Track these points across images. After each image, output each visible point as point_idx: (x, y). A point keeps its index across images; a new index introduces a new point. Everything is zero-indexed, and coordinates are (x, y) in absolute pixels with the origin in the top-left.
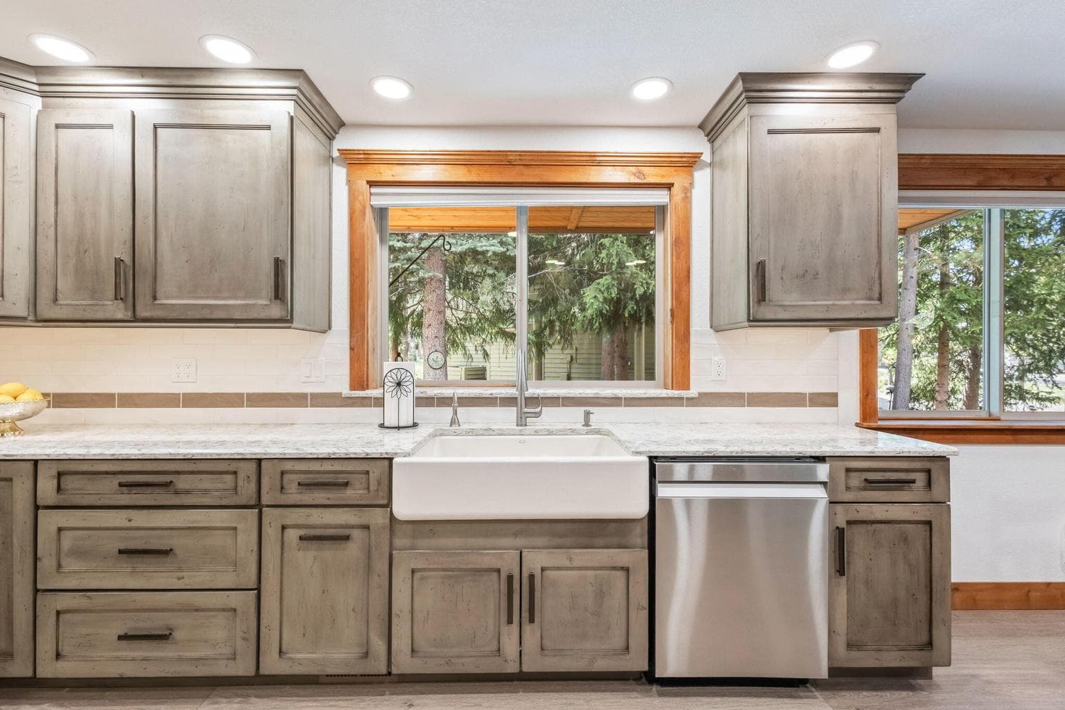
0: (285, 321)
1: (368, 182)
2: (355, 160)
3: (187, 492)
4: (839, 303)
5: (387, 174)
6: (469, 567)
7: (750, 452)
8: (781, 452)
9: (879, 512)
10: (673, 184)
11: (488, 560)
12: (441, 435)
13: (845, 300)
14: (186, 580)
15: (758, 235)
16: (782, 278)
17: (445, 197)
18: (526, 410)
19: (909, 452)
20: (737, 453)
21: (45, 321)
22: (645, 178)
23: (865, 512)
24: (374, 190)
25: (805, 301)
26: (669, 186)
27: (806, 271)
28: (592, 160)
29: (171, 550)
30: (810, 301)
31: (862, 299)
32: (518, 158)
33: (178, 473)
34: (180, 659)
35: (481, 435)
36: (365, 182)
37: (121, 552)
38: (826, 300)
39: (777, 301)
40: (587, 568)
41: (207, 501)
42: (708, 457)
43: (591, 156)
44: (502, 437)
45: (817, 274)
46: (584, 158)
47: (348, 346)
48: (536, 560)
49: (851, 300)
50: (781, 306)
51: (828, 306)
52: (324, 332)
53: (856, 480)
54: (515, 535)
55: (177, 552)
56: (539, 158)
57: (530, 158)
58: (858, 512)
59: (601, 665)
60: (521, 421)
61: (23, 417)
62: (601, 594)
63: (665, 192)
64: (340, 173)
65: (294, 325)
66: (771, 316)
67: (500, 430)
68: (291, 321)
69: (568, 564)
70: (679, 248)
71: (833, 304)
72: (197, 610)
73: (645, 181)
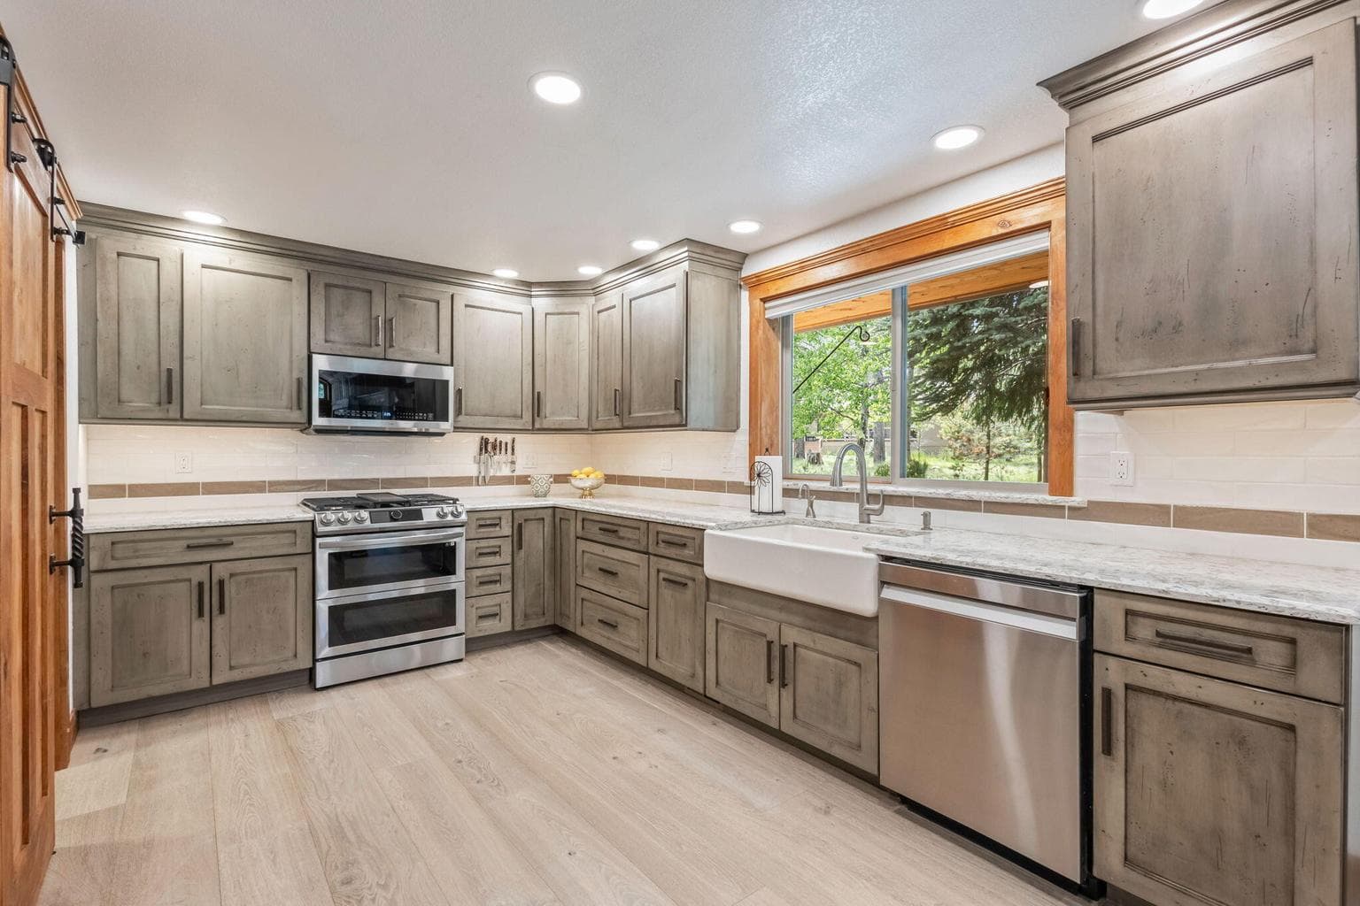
0: (682, 425)
1: (761, 300)
2: (756, 282)
3: (623, 538)
4: (1215, 365)
5: (773, 289)
6: (747, 626)
7: (983, 566)
8: (1022, 571)
9: (1184, 685)
10: (1050, 222)
11: (759, 625)
12: (793, 523)
13: (1237, 359)
14: (621, 594)
15: (1077, 286)
16: (1117, 340)
17: (827, 295)
18: (867, 506)
19: (1238, 602)
20: (967, 564)
21: (596, 430)
22: (1011, 225)
23: (1155, 678)
24: (767, 305)
25: (1155, 368)
26: (1046, 226)
27: (1160, 323)
28: (942, 224)
29: (616, 574)
30: (1166, 367)
31: (1275, 355)
32: (870, 244)
33: (620, 525)
34: (620, 644)
35: (823, 527)
36: (758, 301)
37: (600, 569)
38: (1197, 363)
39: (1110, 373)
40: (831, 656)
41: (628, 545)
42: (935, 564)
43: (942, 220)
44: (840, 531)
45: (1180, 324)
46: (934, 225)
47: (747, 443)
48: (791, 635)
49: (1245, 358)
50: (1112, 379)
51: (1197, 373)
52: (734, 431)
53: (1144, 630)
54: (781, 609)
55: (620, 575)
56: (897, 236)
57: (881, 241)
58: (1145, 675)
59: (838, 752)
60: (865, 517)
61: (593, 488)
62: (840, 684)
63: (1045, 234)
64: (745, 295)
65: (689, 427)
66: (1096, 395)
67: (838, 524)
68: (686, 425)
69: (812, 645)
70: (1058, 305)
71: (1209, 369)
72: (625, 615)
73: (1011, 229)
